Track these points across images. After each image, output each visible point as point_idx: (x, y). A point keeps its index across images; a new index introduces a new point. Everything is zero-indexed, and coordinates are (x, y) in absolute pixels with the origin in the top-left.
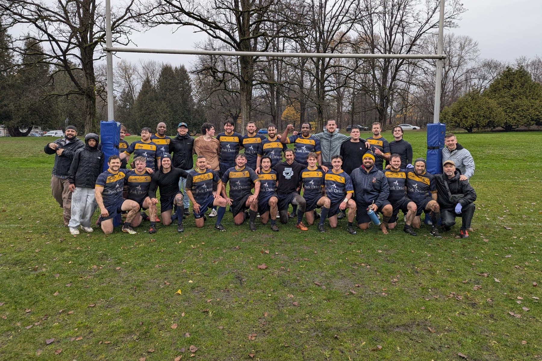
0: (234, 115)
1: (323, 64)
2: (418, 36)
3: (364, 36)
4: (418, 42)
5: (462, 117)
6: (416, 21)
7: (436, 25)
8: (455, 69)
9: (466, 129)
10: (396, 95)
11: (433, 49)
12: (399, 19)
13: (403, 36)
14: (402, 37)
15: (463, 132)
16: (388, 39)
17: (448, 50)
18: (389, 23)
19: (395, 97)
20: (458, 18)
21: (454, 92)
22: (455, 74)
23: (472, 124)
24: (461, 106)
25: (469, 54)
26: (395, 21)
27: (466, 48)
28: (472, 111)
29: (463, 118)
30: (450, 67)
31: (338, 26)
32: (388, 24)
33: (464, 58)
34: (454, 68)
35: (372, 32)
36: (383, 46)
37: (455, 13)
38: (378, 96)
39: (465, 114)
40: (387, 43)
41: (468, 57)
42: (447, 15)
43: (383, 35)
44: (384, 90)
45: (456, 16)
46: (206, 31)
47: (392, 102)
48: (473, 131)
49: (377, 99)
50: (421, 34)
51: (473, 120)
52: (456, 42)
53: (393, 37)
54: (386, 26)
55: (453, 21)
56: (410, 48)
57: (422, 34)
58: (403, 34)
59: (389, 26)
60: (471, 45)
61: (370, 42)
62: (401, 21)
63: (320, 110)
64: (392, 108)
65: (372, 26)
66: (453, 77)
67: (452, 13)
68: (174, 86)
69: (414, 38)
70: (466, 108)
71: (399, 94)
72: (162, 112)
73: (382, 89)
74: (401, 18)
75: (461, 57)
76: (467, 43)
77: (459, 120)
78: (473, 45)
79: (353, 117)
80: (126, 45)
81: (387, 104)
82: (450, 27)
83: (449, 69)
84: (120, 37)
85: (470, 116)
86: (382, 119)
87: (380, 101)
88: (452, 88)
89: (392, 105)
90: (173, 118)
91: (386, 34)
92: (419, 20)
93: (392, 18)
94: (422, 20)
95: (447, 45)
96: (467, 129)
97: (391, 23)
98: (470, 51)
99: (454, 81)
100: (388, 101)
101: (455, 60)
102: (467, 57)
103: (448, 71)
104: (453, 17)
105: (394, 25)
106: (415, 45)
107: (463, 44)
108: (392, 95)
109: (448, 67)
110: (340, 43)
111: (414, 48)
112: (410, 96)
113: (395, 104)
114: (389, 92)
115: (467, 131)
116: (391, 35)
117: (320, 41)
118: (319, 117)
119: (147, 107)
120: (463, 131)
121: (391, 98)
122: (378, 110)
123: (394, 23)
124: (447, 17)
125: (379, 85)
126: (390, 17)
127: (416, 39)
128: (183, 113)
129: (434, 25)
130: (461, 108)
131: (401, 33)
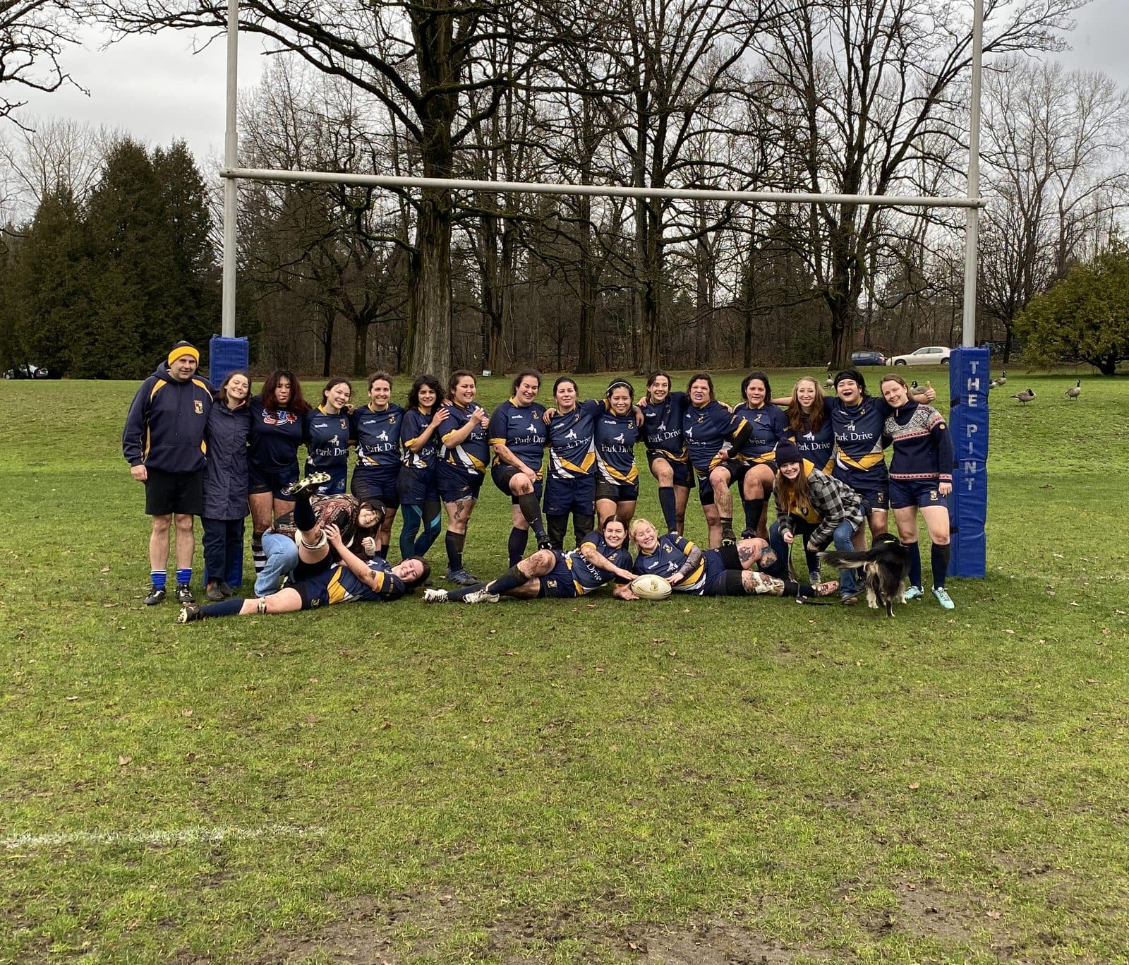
0: (359, 309)
1: (658, 155)
2: (948, 72)
3: (784, 68)
4: (949, 91)
5: (1084, 325)
6: (941, 30)
7: (999, 44)
8: (1065, 174)
9: (1096, 362)
10: (886, 253)
11: (998, 109)
12: (888, 19)
13: (902, 74)
14: (899, 76)
15: (1089, 373)
16: (857, 78)
17: (1043, 114)
18: (861, 29)
19: (880, 259)
20: (1065, 23)
21: (1063, 247)
22: (1065, 189)
23: (1114, 345)
24: (1080, 291)
25: (1105, 129)
26: (877, 26)
27: (1097, 110)
28: (1111, 308)
29: (1089, 328)
30: (1051, 169)
31: (706, 41)
32: (857, 35)
33: (1093, 140)
34: (1061, 172)
35: (810, 54)
36: (842, 99)
37: (1054, 9)
38: (828, 256)
39: (1091, 317)
40: (856, 90)
41: (1102, 140)
42: (1032, 15)
43: (843, 67)
44: (847, 238)
45: (1058, 16)
46: (300, 50)
47: (872, 275)
48: (1117, 370)
49: (824, 265)
50: (957, 69)
51: (1116, 333)
52: (1066, 93)
53: (873, 72)
54: (852, 38)
55: (1051, 31)
56: (926, 110)
57: (960, 67)
58: (902, 65)
59: (860, 39)
60: (1111, 101)
61: (802, 86)
62: (897, 25)
63: (649, 300)
64: (872, 295)
65: (810, 39)
66: (1061, 200)
67: (1046, 7)
68: (150, 211)
69: (936, 80)
70: (1093, 298)
71: (894, 250)
72: (110, 296)
73: (840, 236)
74: (897, 19)
75: (1082, 139)
76: (1097, 97)
77: (1077, 333)
78: (1116, 103)
79: (749, 321)
80: (52, 90)
81: (856, 281)
82: (1044, 49)
83: (1047, 175)
84: (31, 64)
85: (1107, 322)
86: (842, 331)
87: (836, 273)
88: (1056, 235)
89: (870, 286)
90: (148, 318)
91: (850, 62)
92: (951, 27)
93: (869, 15)
94: (959, 26)
95: (1040, 99)
96: (1100, 365)
97: (866, 29)
98: (1108, 120)
99: (1062, 213)
100: (860, 269)
101: (1066, 145)
102: (1100, 137)
103: (1044, 180)
104: (1048, 20)
105: (875, 36)
106: (938, 102)
107: (1087, 97)
108: (873, 252)
109: (1044, 167)
110: (712, 90)
111: (936, 109)
112: (929, 259)
113: (881, 280)
114: (862, 245)
115: (1099, 371)
116: (866, 68)
117: (647, 83)
118: (647, 320)
119: (58, 280)
120: (1090, 369)
121: (869, 261)
122: (830, 301)
123: (877, 31)
124: (1033, 20)
125: (831, 222)
126: (864, 12)
127: (942, 82)
128: (180, 302)
129: (996, 43)
130: (1079, 299)
131: (898, 64)
